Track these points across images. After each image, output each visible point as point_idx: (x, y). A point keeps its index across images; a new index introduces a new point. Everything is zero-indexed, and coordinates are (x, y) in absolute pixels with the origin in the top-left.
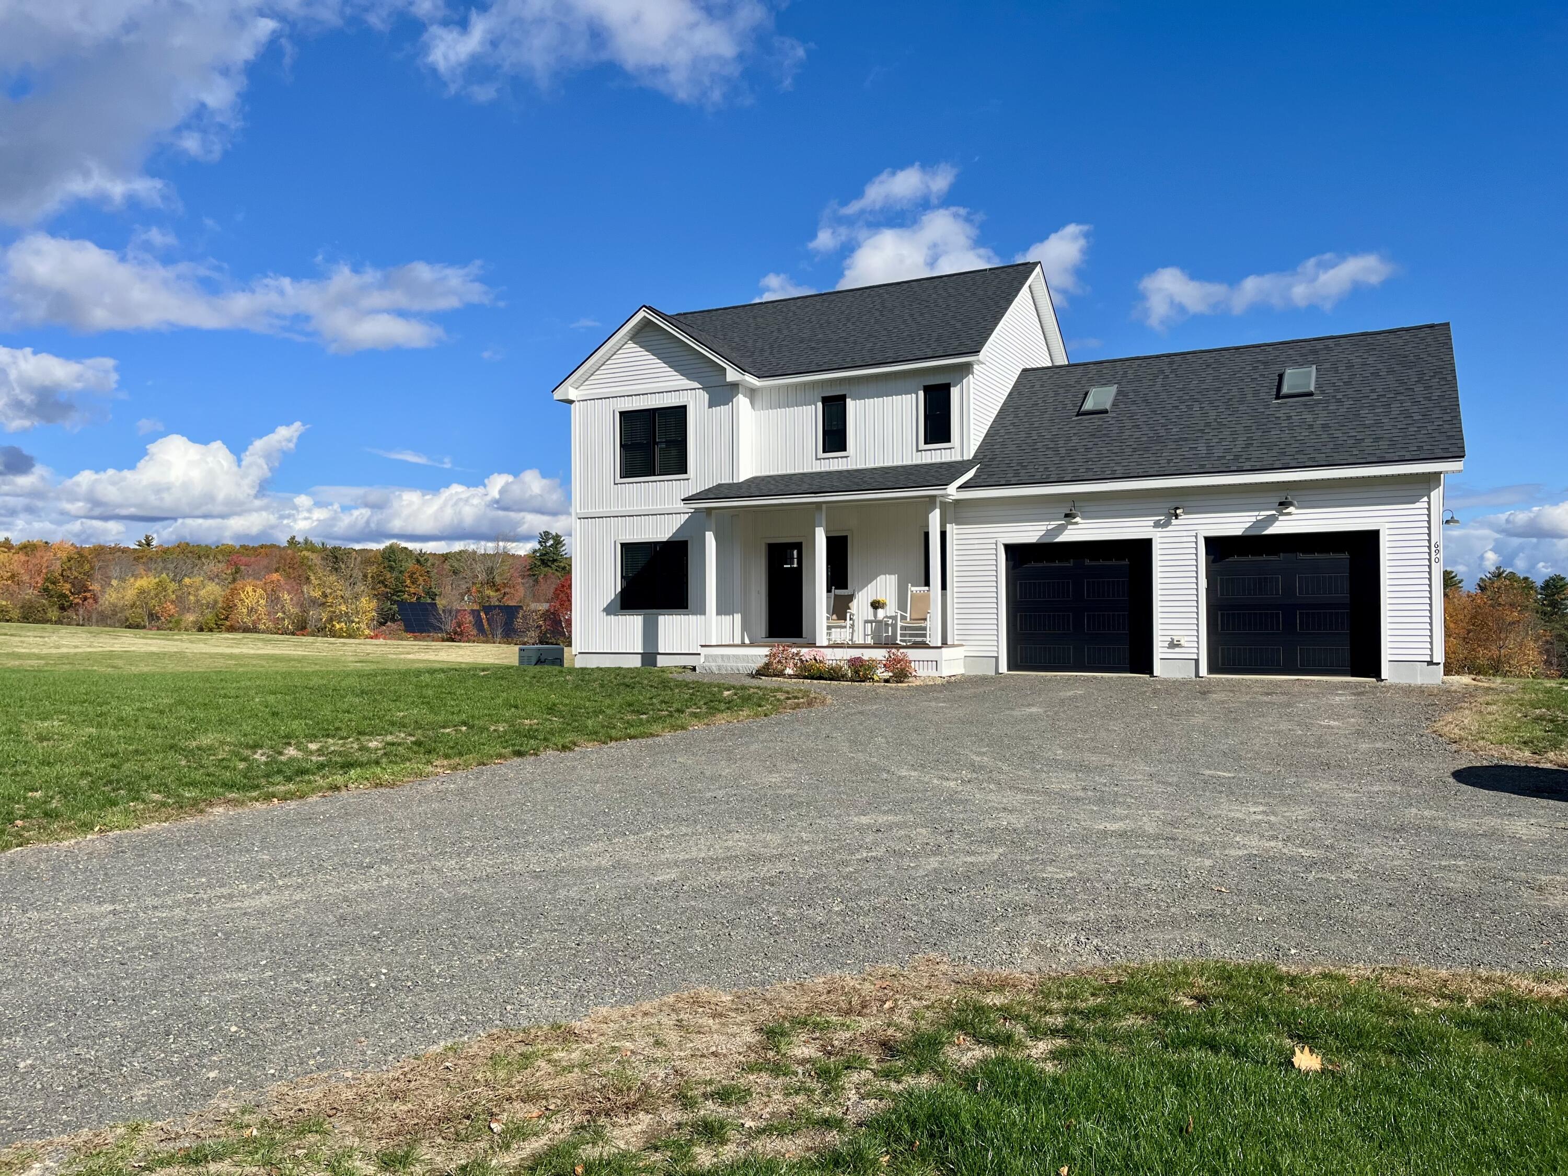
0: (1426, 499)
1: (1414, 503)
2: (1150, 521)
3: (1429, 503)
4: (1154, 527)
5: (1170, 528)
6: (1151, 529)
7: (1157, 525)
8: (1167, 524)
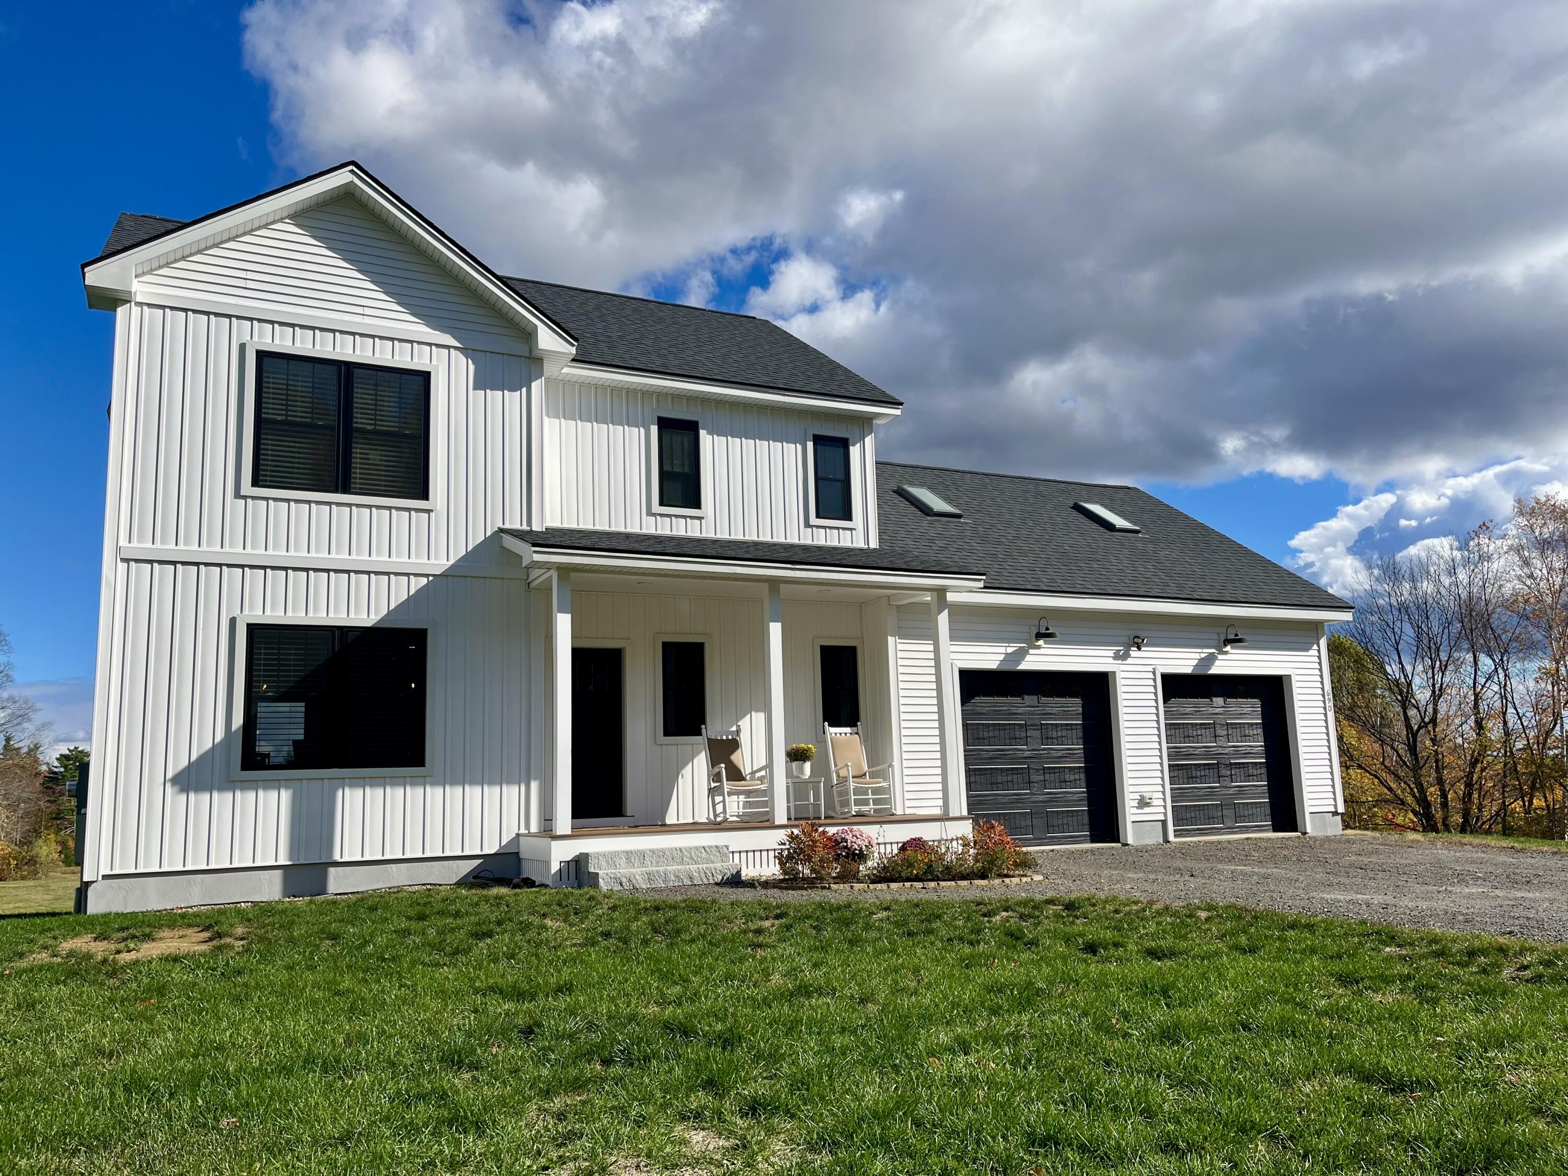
0: (1315, 647)
1: (1307, 650)
2: (1109, 652)
3: (1319, 651)
4: (1114, 658)
5: (1129, 661)
6: (1111, 660)
7: (1117, 656)
8: (1126, 656)
